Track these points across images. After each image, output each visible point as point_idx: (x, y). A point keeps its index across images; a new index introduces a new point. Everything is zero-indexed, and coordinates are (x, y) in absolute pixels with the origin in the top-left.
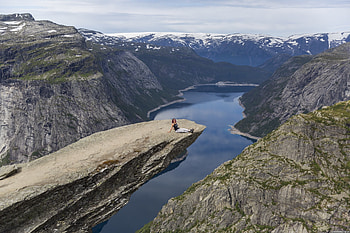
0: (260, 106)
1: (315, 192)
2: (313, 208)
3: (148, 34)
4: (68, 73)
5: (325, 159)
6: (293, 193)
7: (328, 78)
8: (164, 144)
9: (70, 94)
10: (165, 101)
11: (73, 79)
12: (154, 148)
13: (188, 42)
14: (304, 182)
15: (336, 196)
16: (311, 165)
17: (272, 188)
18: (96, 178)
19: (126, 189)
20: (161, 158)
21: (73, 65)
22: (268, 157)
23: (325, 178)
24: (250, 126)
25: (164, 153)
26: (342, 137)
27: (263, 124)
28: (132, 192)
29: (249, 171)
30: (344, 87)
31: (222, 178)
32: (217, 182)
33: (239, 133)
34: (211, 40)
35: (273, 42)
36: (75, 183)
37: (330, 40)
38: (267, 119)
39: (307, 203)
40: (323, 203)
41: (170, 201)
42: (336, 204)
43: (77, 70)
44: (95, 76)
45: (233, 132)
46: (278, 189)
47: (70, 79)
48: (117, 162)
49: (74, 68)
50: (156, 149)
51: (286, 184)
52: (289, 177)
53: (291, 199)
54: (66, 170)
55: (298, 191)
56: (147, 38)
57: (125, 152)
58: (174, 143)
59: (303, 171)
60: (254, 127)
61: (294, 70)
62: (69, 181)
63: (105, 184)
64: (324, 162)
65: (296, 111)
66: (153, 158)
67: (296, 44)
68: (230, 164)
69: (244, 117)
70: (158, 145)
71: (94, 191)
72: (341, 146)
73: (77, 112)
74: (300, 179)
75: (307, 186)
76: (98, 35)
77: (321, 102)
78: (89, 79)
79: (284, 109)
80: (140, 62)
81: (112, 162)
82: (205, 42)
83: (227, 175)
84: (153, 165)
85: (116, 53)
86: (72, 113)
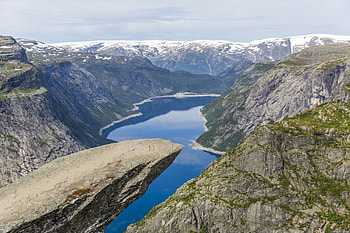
0: (222, 118)
1: (285, 208)
2: (285, 225)
3: (97, 42)
4: (6, 89)
5: (295, 172)
6: (263, 211)
7: (293, 85)
8: (140, 168)
9: (10, 113)
10: (118, 116)
11: (12, 95)
12: (129, 173)
13: (141, 51)
14: (274, 198)
15: (307, 211)
16: (280, 180)
17: (240, 206)
18: (66, 211)
19: (101, 221)
20: (138, 184)
21: (12, 79)
22: (234, 173)
23: (295, 193)
24: (213, 140)
25: (140, 177)
26: (311, 147)
27: (227, 137)
28: (107, 224)
29: (214, 189)
30: (310, 94)
31: (186, 199)
32: (181, 203)
33: (202, 148)
34: (166, 49)
35: (233, 48)
36: (43, 218)
37: (292, 45)
38: (232, 131)
39: (278, 221)
40: (295, 219)
41: (129, 227)
42: (308, 219)
43: (17, 85)
44: (38, 92)
45: (195, 148)
46: (246, 206)
47: (9, 95)
48: (89, 190)
49: (14, 83)
50: (131, 174)
51: (255, 201)
52: (258, 193)
53: (261, 217)
54: (29, 204)
55: (268, 208)
56: (95, 47)
57: (97, 179)
58: (150, 165)
59: (272, 186)
60: (218, 141)
61: (256, 77)
62: (36, 216)
63: (77, 216)
64: (293, 175)
65: (261, 122)
66: (129, 184)
67: (257, 49)
68: (194, 183)
69: (207, 130)
70: (133, 169)
71: (65, 227)
72: (310, 157)
73: (18, 133)
74: (270, 195)
75: (277, 202)
76: (40, 45)
77: (287, 110)
78: (31, 95)
79: (248, 120)
80: (89, 74)
81: (83, 192)
82: (160, 51)
83: (191, 195)
84: (129, 192)
85: (62, 65)
86: (12, 134)
